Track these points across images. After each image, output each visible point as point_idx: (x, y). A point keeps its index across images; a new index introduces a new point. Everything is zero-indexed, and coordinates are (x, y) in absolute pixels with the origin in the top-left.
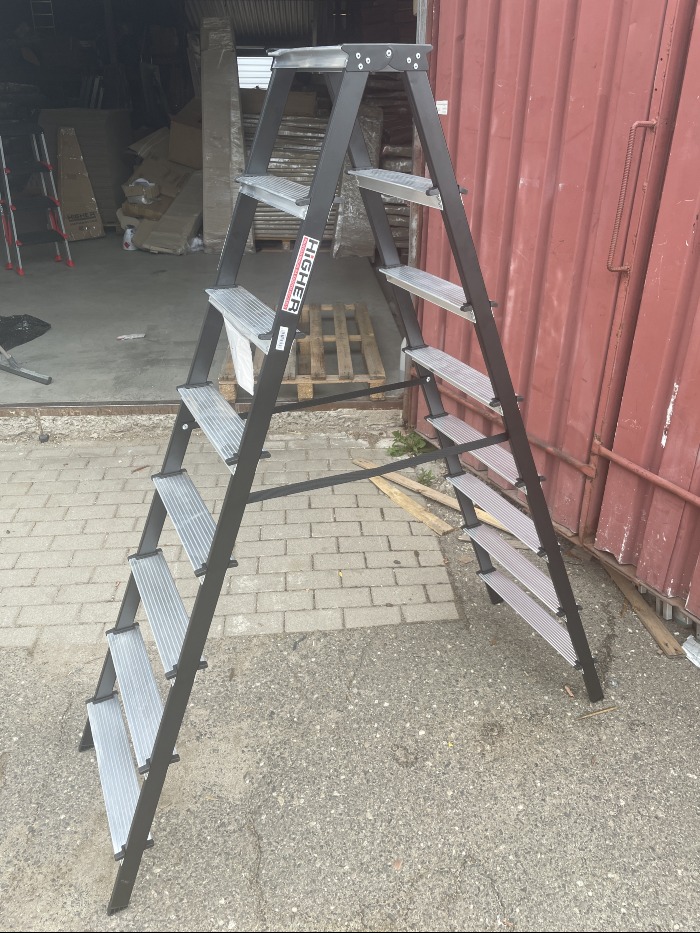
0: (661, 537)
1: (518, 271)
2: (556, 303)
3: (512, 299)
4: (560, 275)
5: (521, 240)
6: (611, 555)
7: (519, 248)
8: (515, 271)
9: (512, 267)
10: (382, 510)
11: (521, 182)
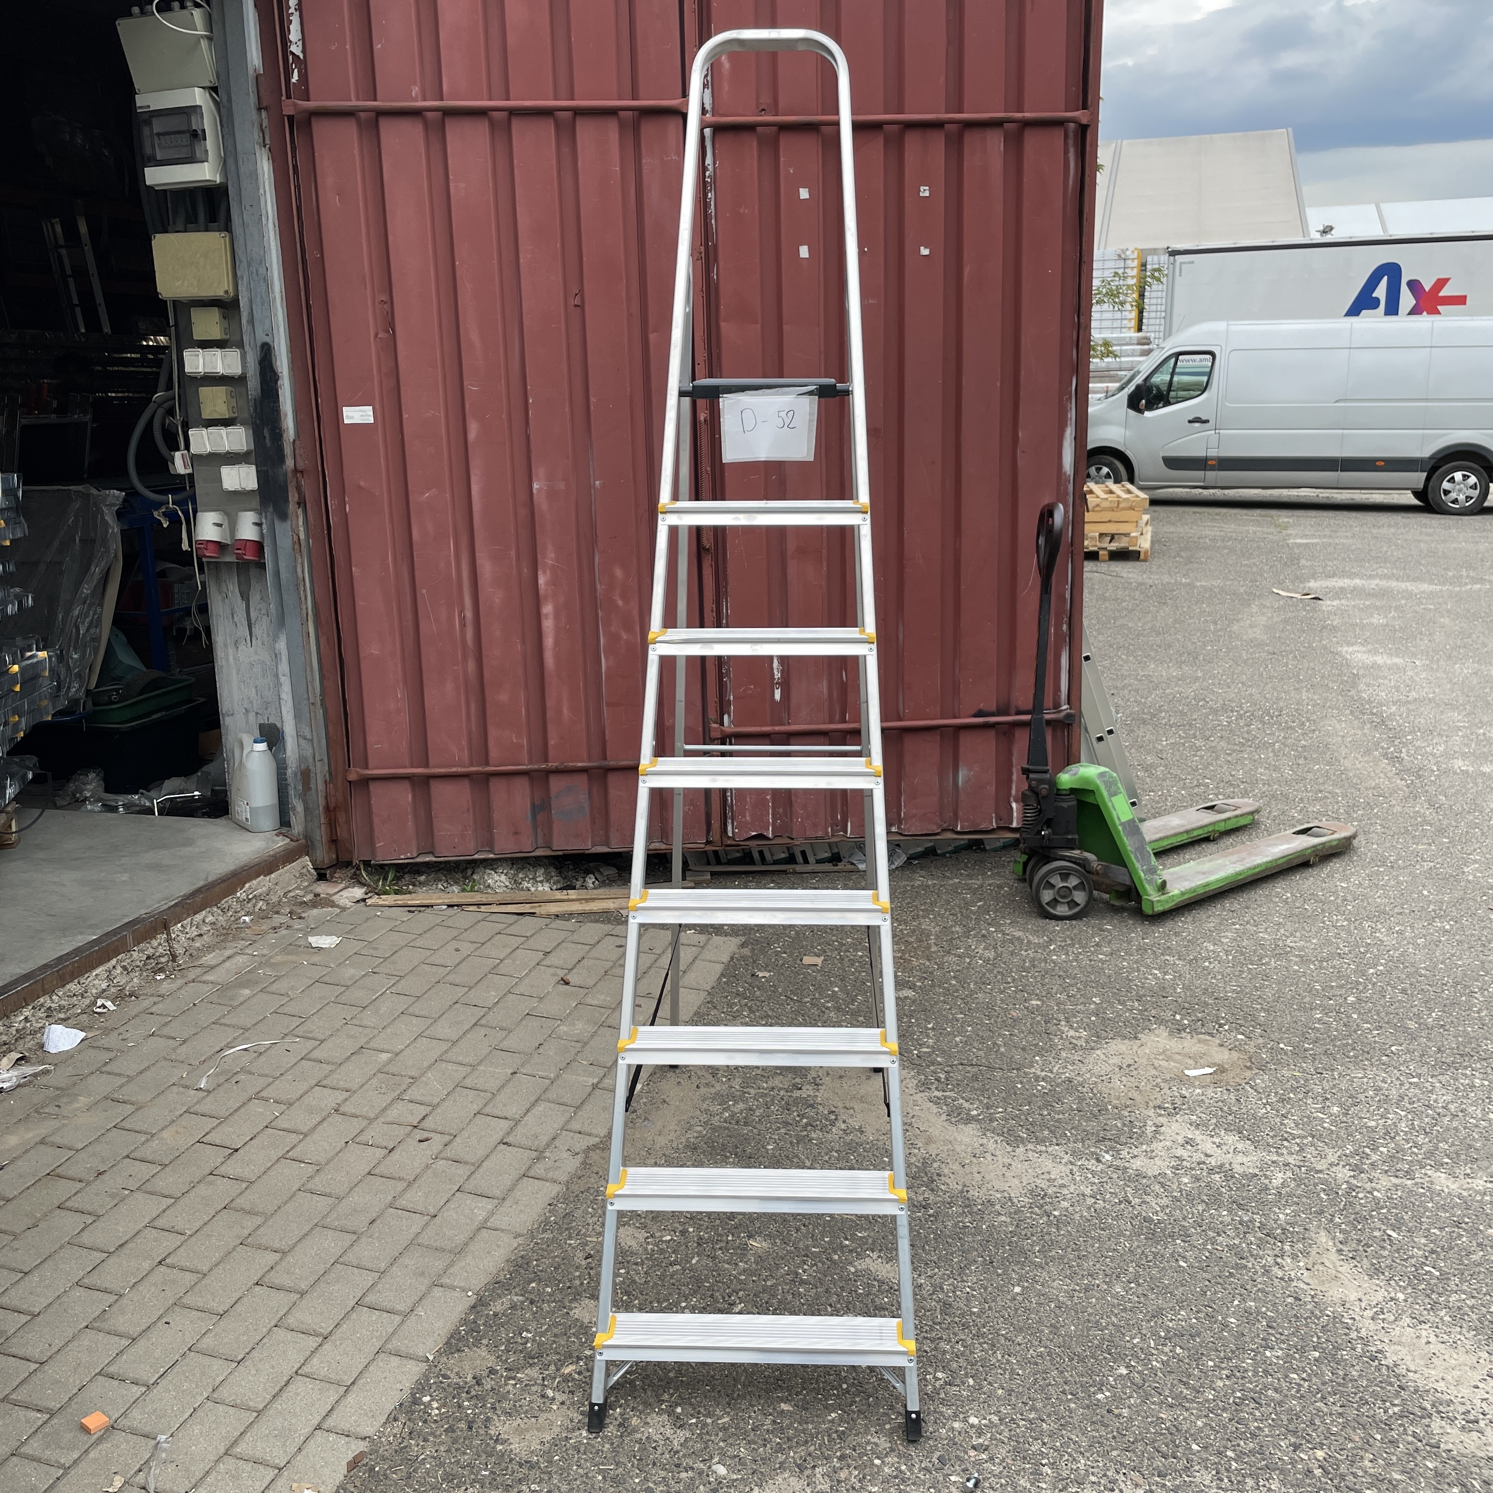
1: (554, 582)
2: (620, 603)
3: (551, 617)
4: (619, 573)
5: (550, 547)
6: (761, 837)
7: (549, 556)
8: (547, 584)
9: (542, 580)
11: (536, 486)
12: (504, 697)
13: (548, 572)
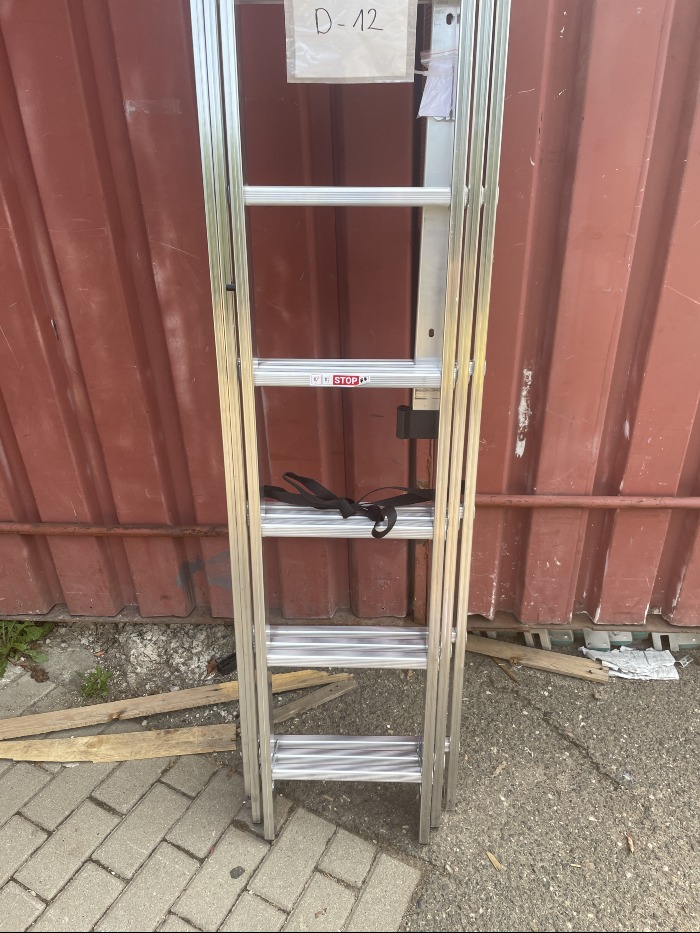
0: (553, 563)
1: (179, 280)
10: (91, 799)
11: (129, 108)
12: (125, 442)
13: (168, 263)
